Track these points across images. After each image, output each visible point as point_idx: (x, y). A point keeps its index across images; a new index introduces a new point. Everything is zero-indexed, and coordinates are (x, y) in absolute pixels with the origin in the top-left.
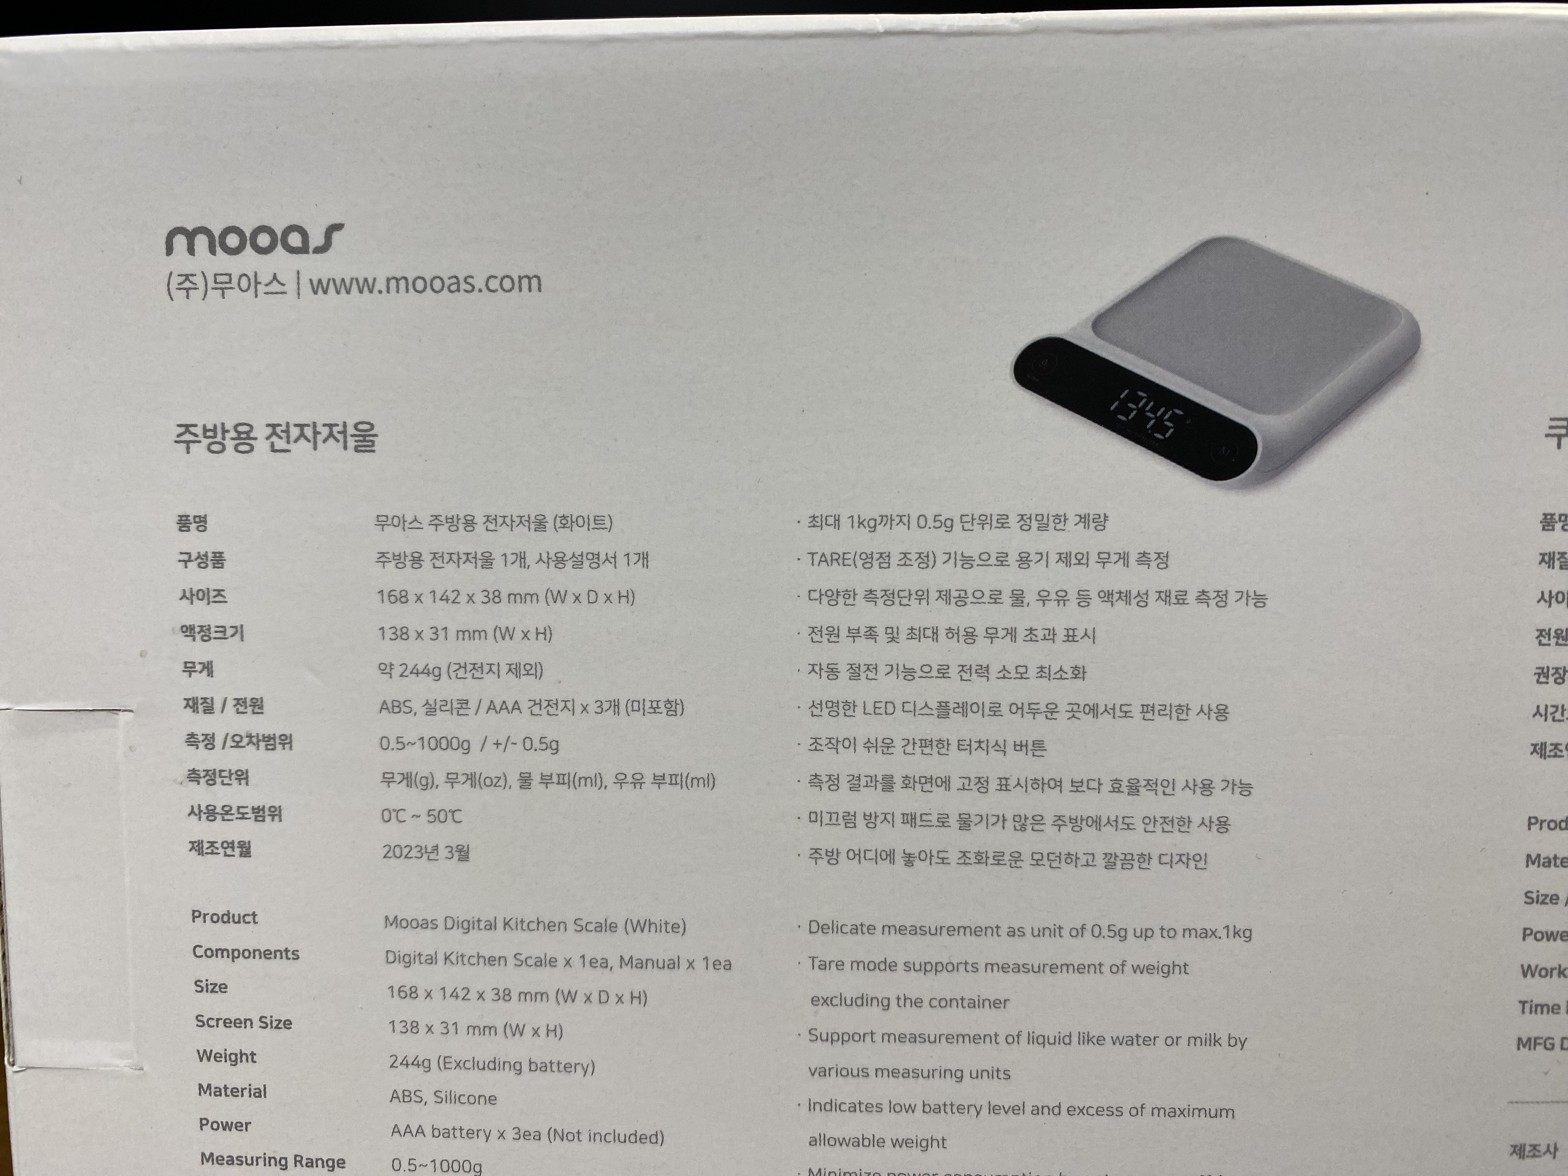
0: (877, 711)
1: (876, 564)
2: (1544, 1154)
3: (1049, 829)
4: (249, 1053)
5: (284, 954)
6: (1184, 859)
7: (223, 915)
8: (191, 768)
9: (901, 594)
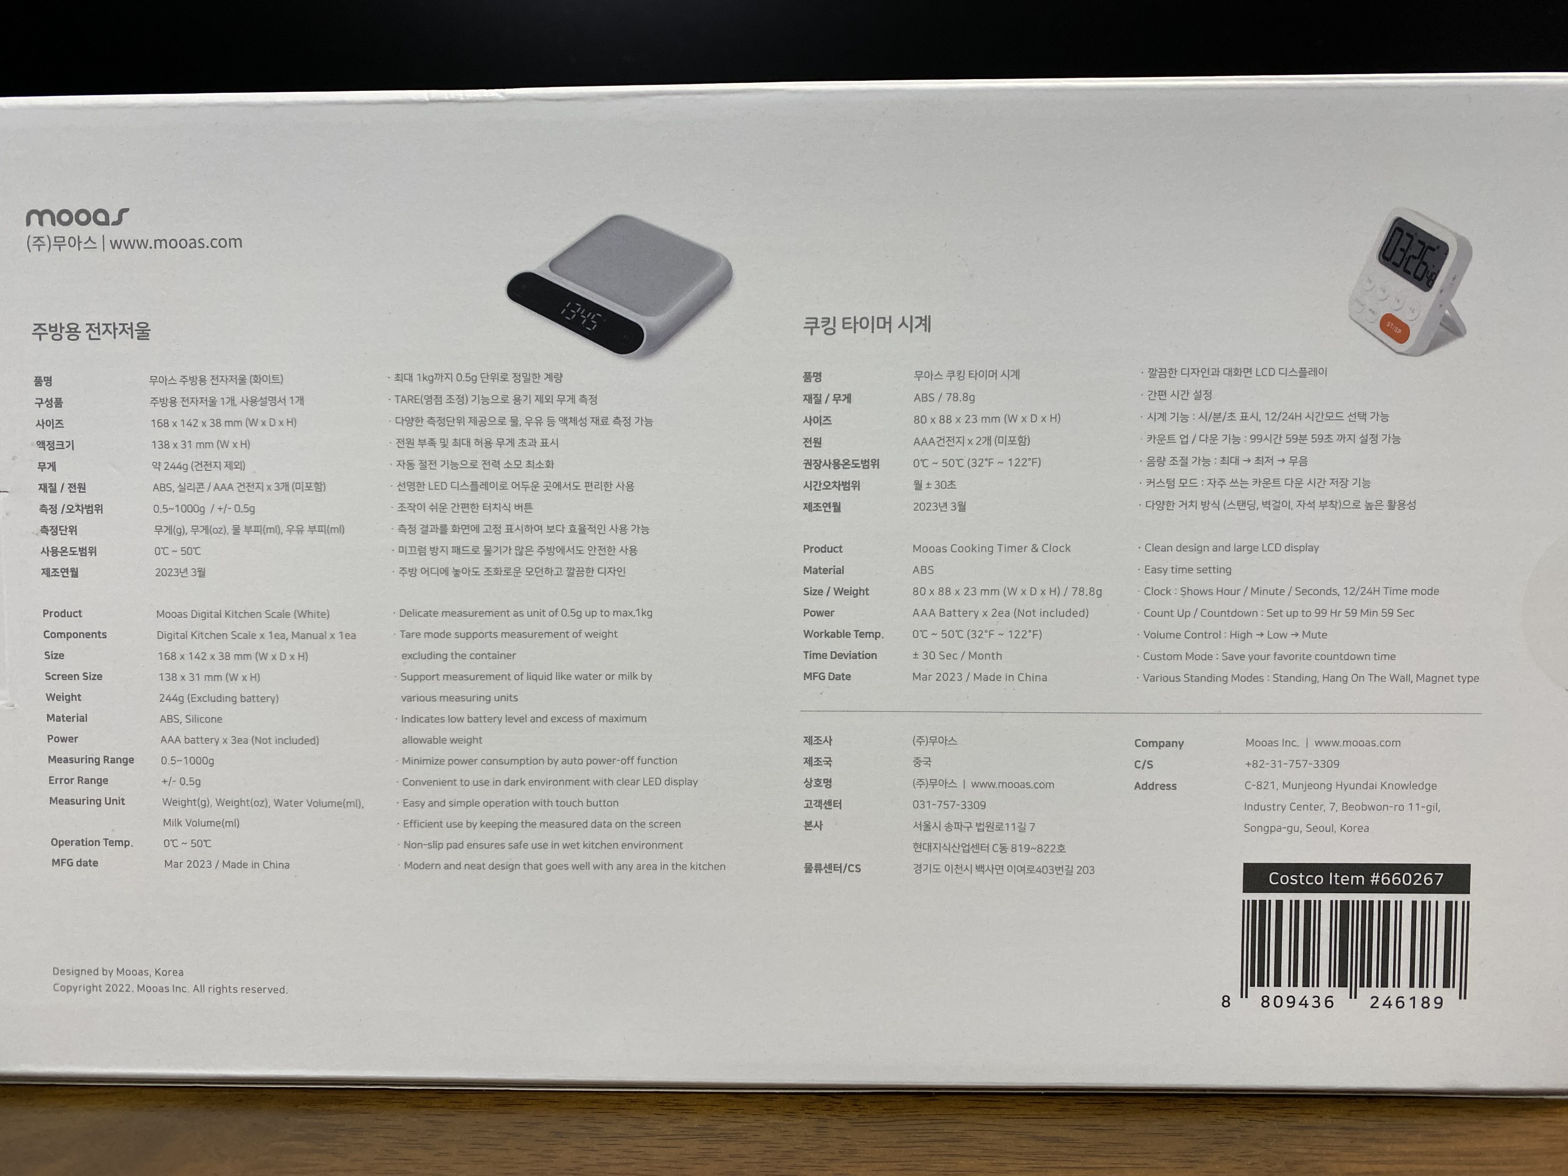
0: (437, 487)
1: (434, 402)
2: (824, 742)
3: (536, 554)
4: (77, 695)
5: (97, 635)
6: (612, 570)
7: (62, 612)
8: (43, 525)
9: (449, 419)
